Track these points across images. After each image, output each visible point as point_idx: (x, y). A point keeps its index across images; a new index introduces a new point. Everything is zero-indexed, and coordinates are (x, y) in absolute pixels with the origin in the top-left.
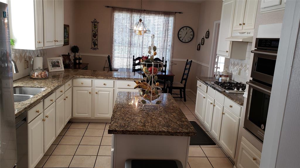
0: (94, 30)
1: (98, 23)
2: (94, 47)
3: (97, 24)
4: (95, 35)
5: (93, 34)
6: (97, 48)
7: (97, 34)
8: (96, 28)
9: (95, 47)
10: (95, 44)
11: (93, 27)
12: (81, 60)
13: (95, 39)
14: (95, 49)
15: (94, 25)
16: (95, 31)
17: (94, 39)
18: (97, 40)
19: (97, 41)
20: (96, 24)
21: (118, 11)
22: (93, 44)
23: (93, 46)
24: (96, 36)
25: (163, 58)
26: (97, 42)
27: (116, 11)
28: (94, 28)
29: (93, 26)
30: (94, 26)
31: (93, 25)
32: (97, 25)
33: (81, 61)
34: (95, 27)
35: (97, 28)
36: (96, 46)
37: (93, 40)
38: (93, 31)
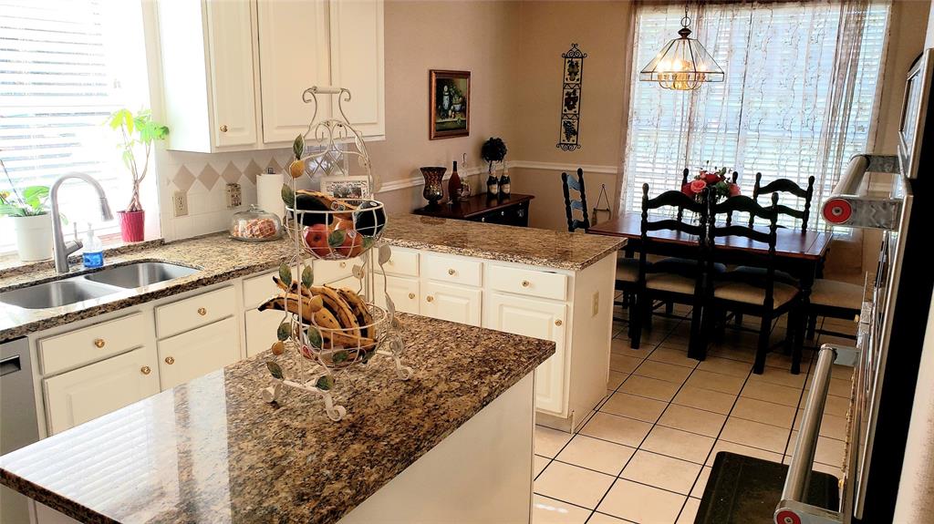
0: (569, 82)
1: (582, 57)
2: (566, 142)
3: (580, 62)
4: (571, 101)
5: (565, 97)
6: (576, 144)
7: (578, 94)
8: (576, 74)
9: (568, 138)
10: (571, 131)
11: (567, 73)
12: (507, 183)
13: (572, 112)
14: (568, 147)
15: (572, 65)
16: (572, 86)
17: (568, 112)
18: (577, 115)
19: (578, 119)
20: (577, 63)
21: (651, 7)
22: (563, 130)
23: (564, 135)
24: (574, 104)
25: (812, 180)
26: (576, 124)
27: (645, 8)
28: (570, 74)
29: (567, 67)
30: (571, 70)
31: (567, 65)
32: (580, 65)
33: (507, 189)
34: (573, 70)
35: (579, 73)
36: (574, 138)
37: (565, 117)
38: (565, 86)
